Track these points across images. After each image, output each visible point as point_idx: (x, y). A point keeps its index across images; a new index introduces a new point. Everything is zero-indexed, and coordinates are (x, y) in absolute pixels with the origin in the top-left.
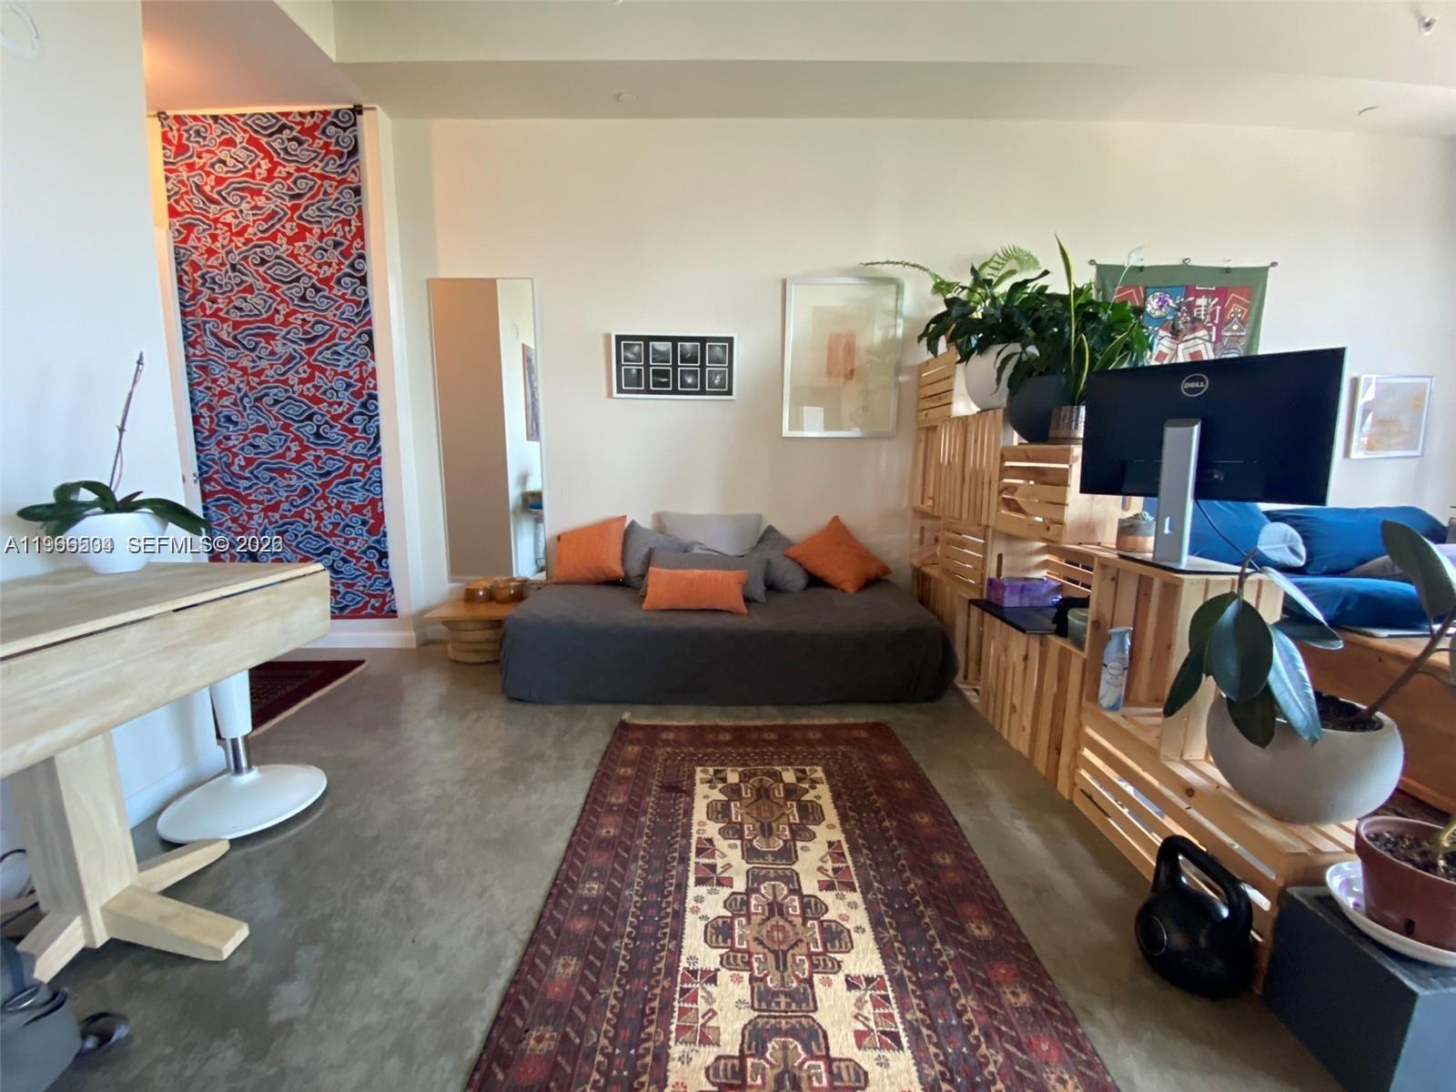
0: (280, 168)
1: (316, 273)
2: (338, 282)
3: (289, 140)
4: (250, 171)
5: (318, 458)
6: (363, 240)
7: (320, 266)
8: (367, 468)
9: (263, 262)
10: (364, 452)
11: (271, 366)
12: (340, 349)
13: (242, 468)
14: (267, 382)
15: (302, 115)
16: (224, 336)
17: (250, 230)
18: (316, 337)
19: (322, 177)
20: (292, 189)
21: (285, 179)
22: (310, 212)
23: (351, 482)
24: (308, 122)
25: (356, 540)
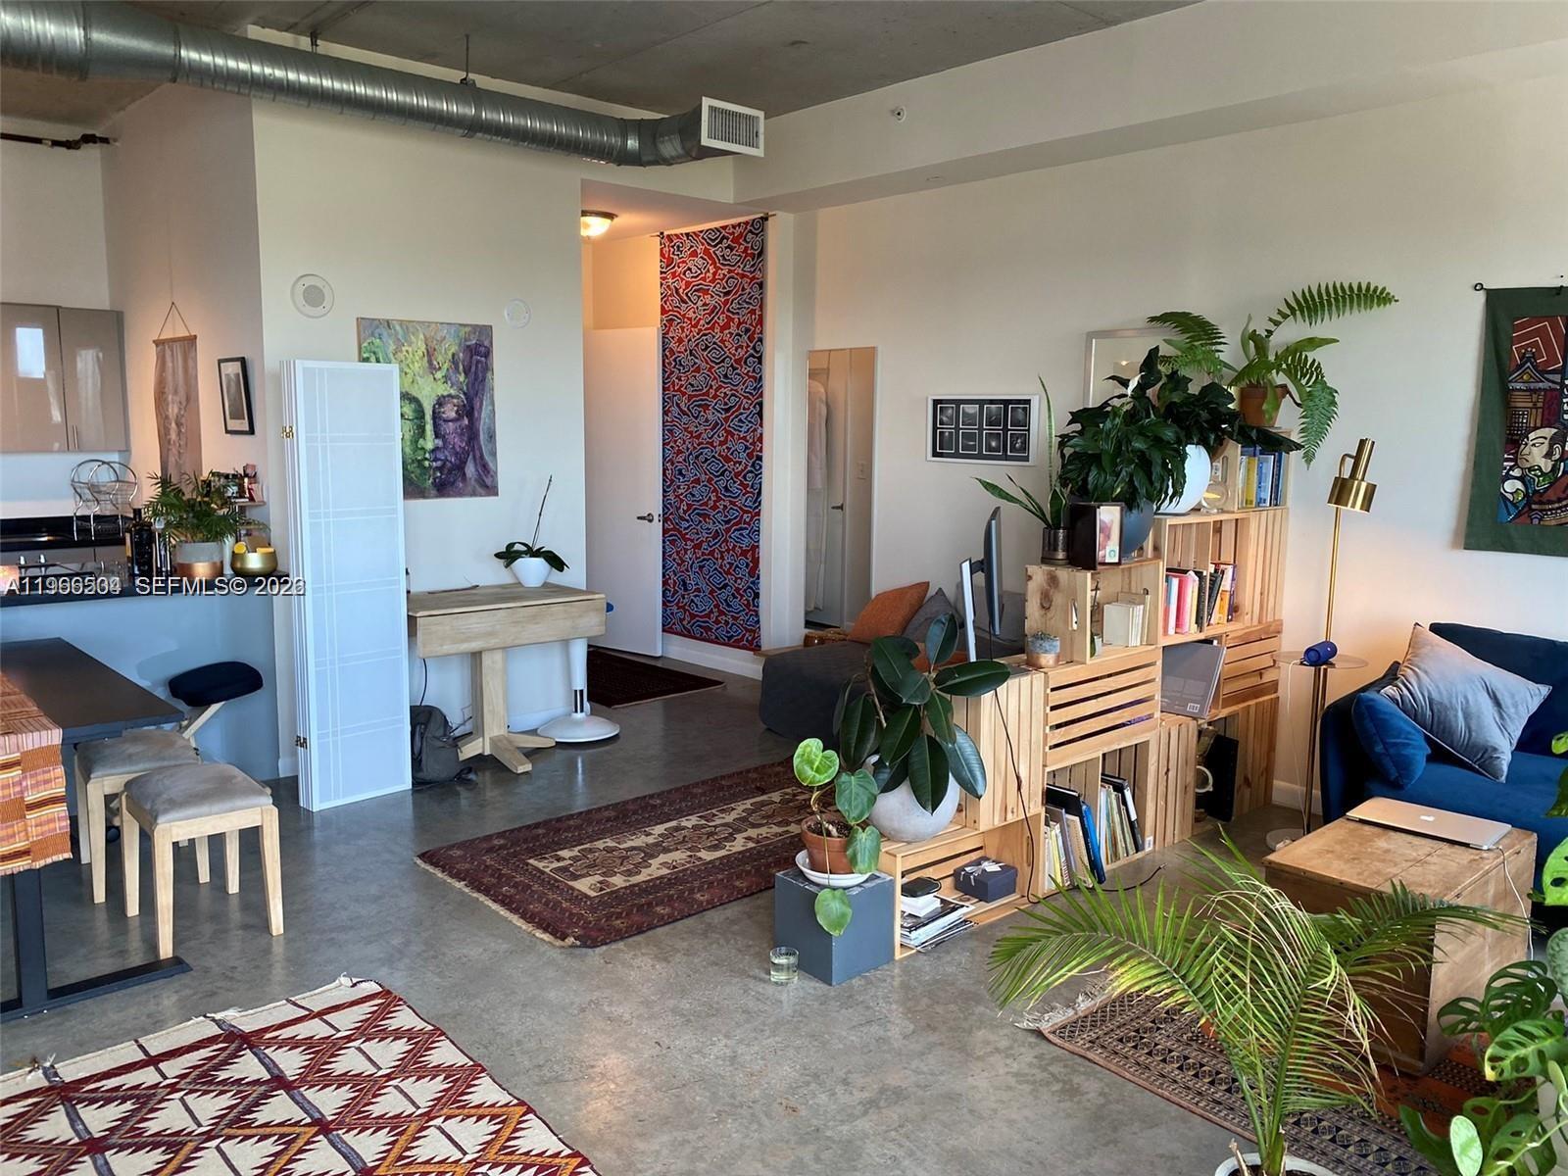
0: (720, 271)
1: (734, 355)
2: (745, 363)
3: (726, 248)
4: (703, 275)
5: (725, 506)
6: (762, 326)
7: (736, 350)
8: (752, 518)
9: (707, 347)
10: (750, 504)
11: (706, 430)
12: (743, 417)
13: (685, 512)
14: (702, 443)
15: (734, 227)
16: (682, 405)
17: (702, 322)
18: (731, 407)
19: (743, 276)
20: (724, 288)
21: (722, 280)
22: (734, 305)
23: (741, 529)
24: (737, 231)
25: (741, 579)
